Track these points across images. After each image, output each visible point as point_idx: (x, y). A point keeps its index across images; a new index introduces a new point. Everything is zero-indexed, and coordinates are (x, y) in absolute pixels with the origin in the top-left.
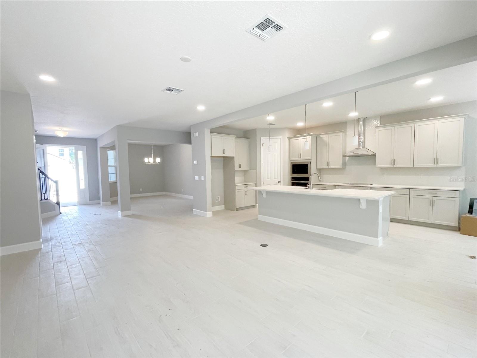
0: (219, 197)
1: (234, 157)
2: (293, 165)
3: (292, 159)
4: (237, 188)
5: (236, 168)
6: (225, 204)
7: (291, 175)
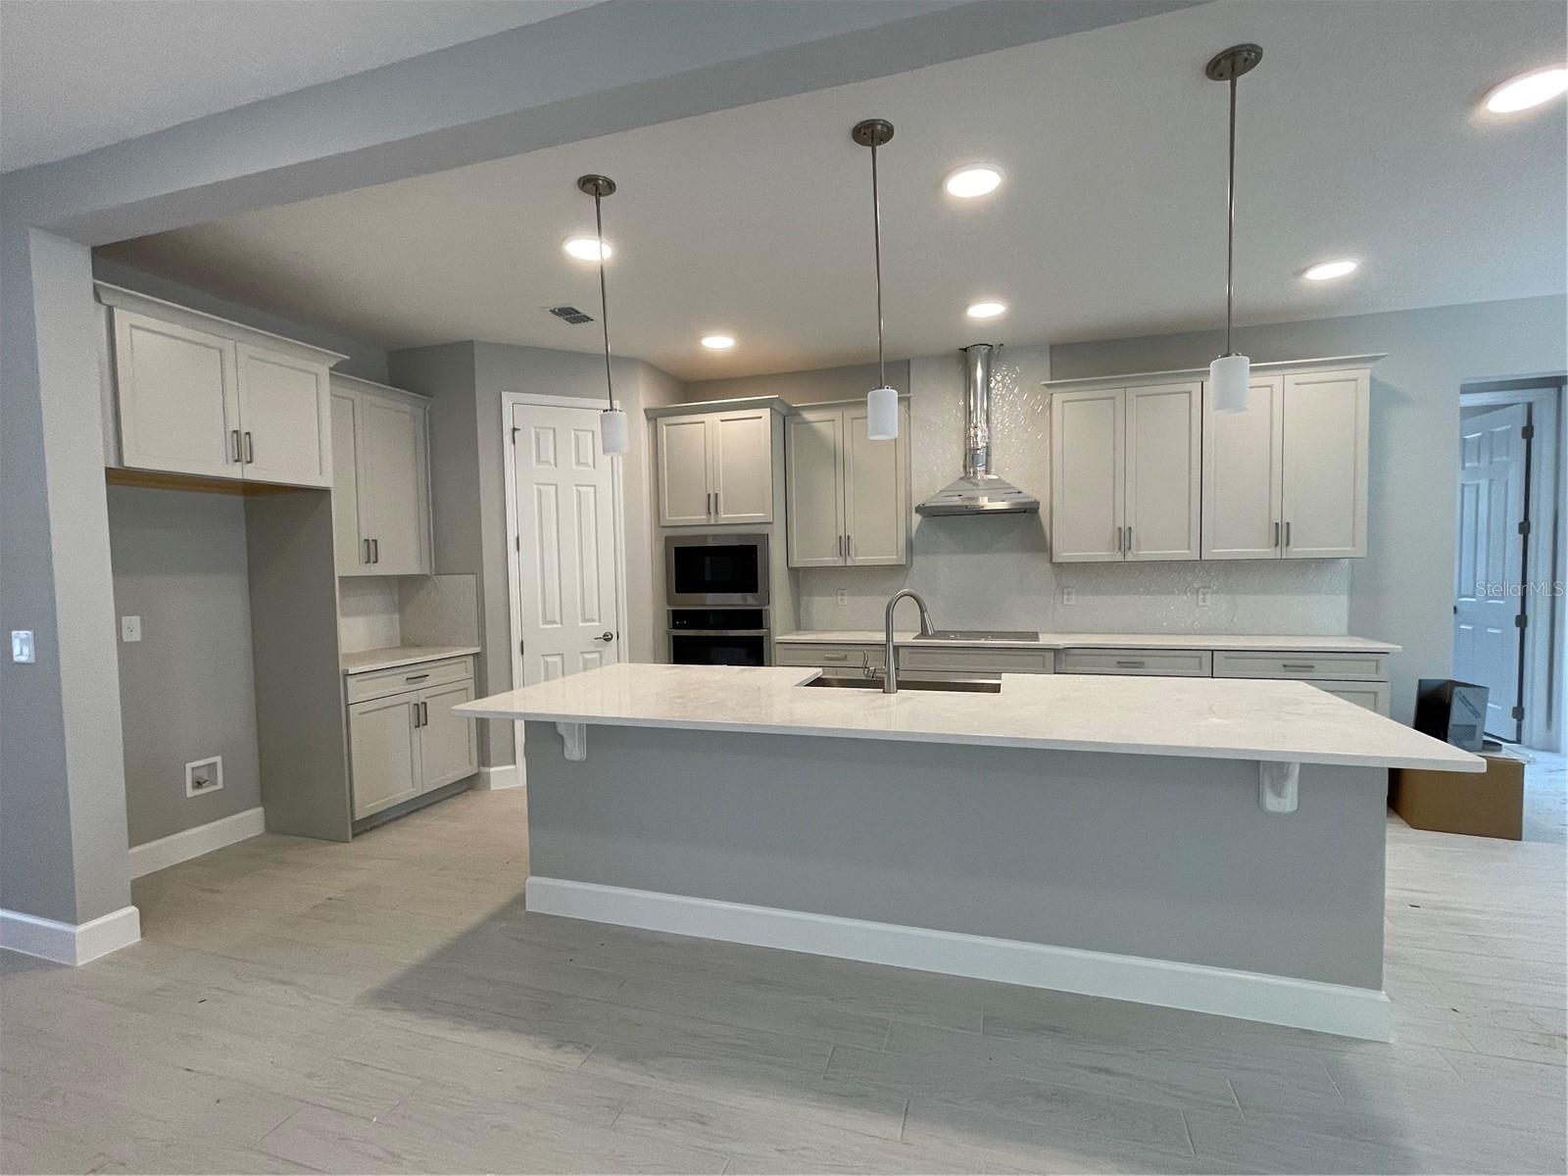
0: (218, 759)
1: (325, 493)
2: (677, 549)
3: (669, 519)
4: (356, 691)
5: (346, 561)
6: (266, 797)
7: (669, 602)
